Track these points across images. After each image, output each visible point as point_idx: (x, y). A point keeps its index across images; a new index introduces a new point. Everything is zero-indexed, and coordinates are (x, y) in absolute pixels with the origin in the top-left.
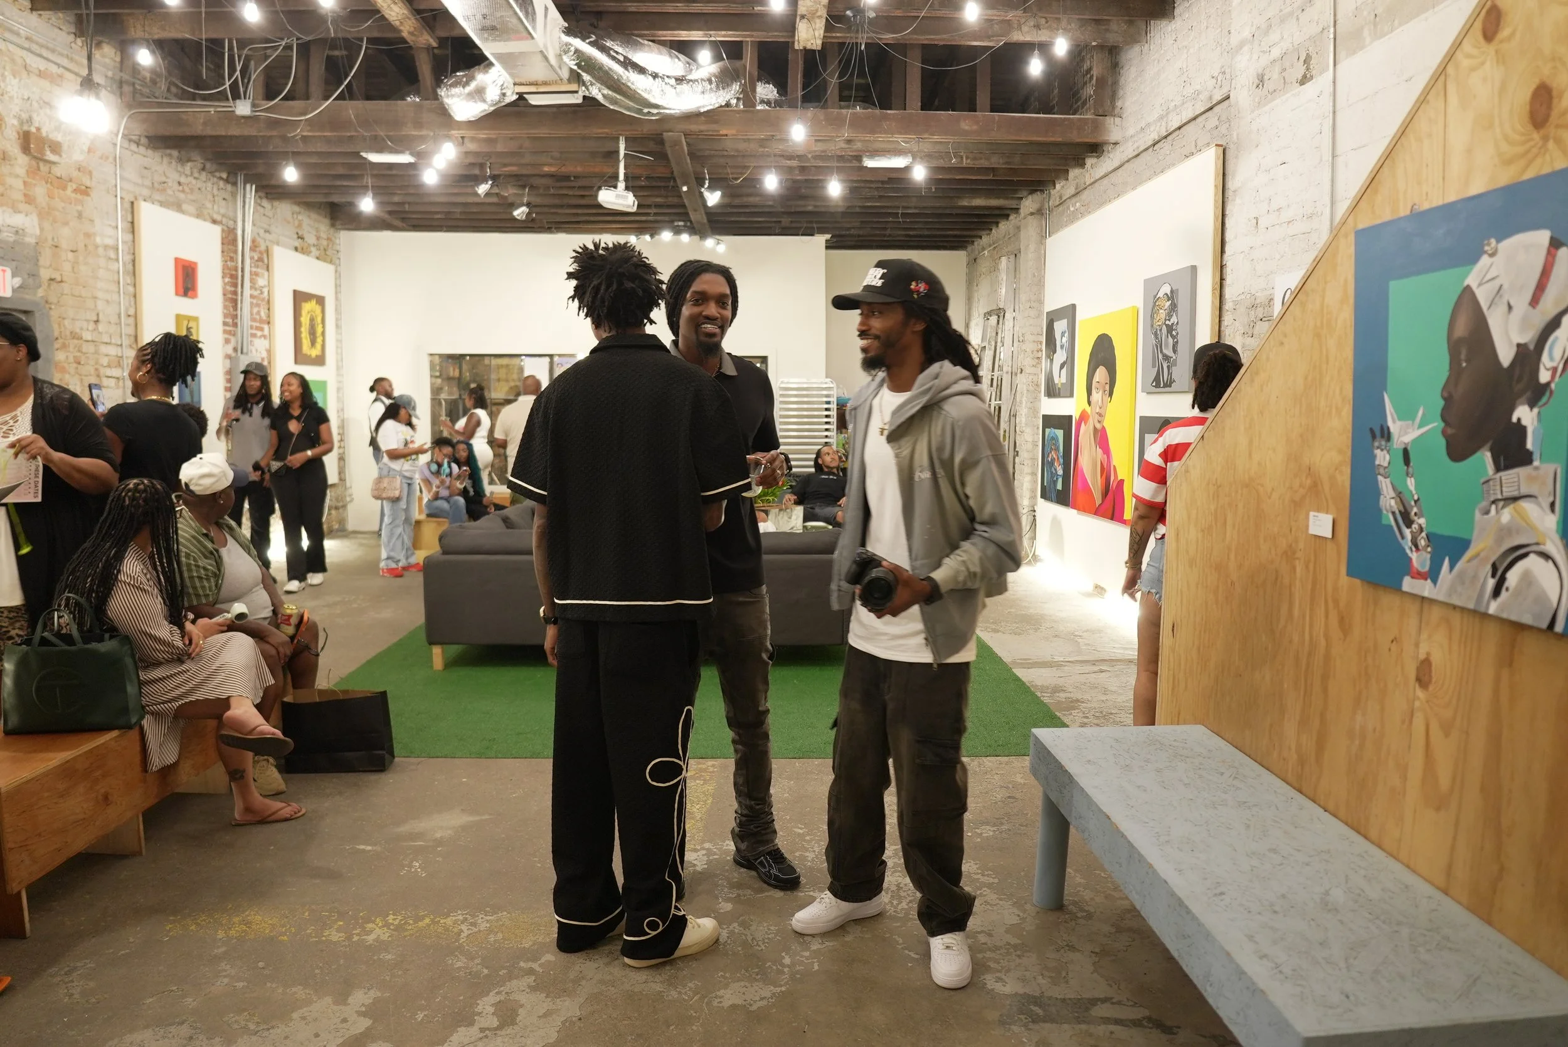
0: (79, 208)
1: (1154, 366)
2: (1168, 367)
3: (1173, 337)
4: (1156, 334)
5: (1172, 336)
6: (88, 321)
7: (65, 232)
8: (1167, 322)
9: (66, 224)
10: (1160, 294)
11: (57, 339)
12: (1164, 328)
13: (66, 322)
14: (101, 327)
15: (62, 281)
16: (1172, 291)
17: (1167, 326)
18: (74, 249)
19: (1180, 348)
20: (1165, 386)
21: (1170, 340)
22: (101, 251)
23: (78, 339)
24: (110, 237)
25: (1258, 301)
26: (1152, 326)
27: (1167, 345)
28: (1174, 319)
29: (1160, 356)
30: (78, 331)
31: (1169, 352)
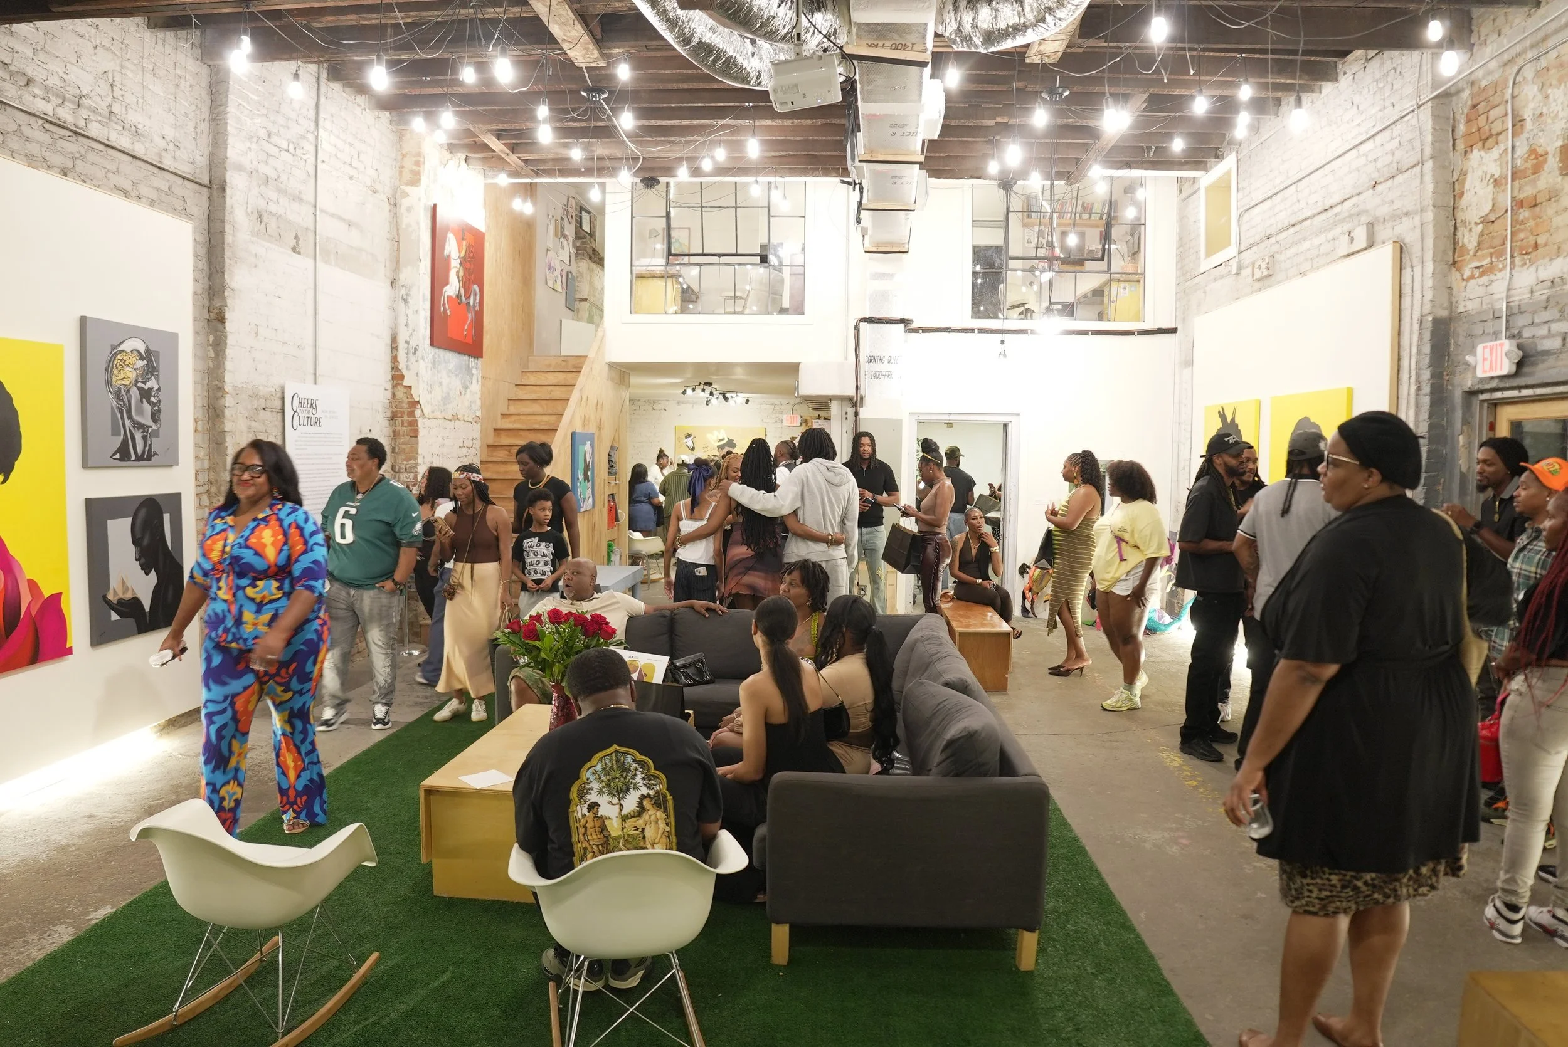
1: (115, 432)
2: (144, 438)
3: (152, 405)
4: (117, 395)
5: (149, 402)
8: (140, 385)
10: (127, 346)
12: (135, 392)
16: (147, 350)
17: (140, 389)
19: (162, 416)
20: (139, 458)
21: (147, 408)
25: (261, 393)
26: (109, 382)
27: (140, 412)
28: (152, 384)
29: (128, 423)
31: (147, 421)
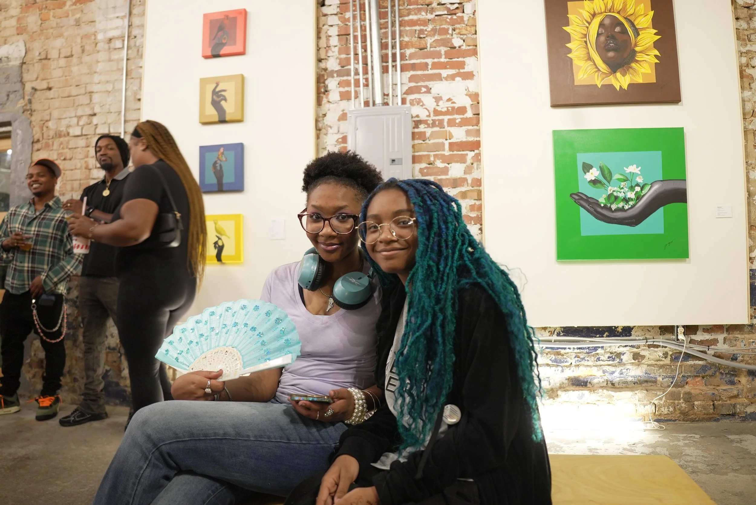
0: (78, 16)
6: (79, 118)
7: (59, 43)
9: (60, 35)
11: (38, 141)
13: (50, 124)
14: (95, 120)
15: (50, 89)
18: (69, 54)
22: (101, 46)
23: (65, 136)
24: (117, 28)
30: (63, 129)
